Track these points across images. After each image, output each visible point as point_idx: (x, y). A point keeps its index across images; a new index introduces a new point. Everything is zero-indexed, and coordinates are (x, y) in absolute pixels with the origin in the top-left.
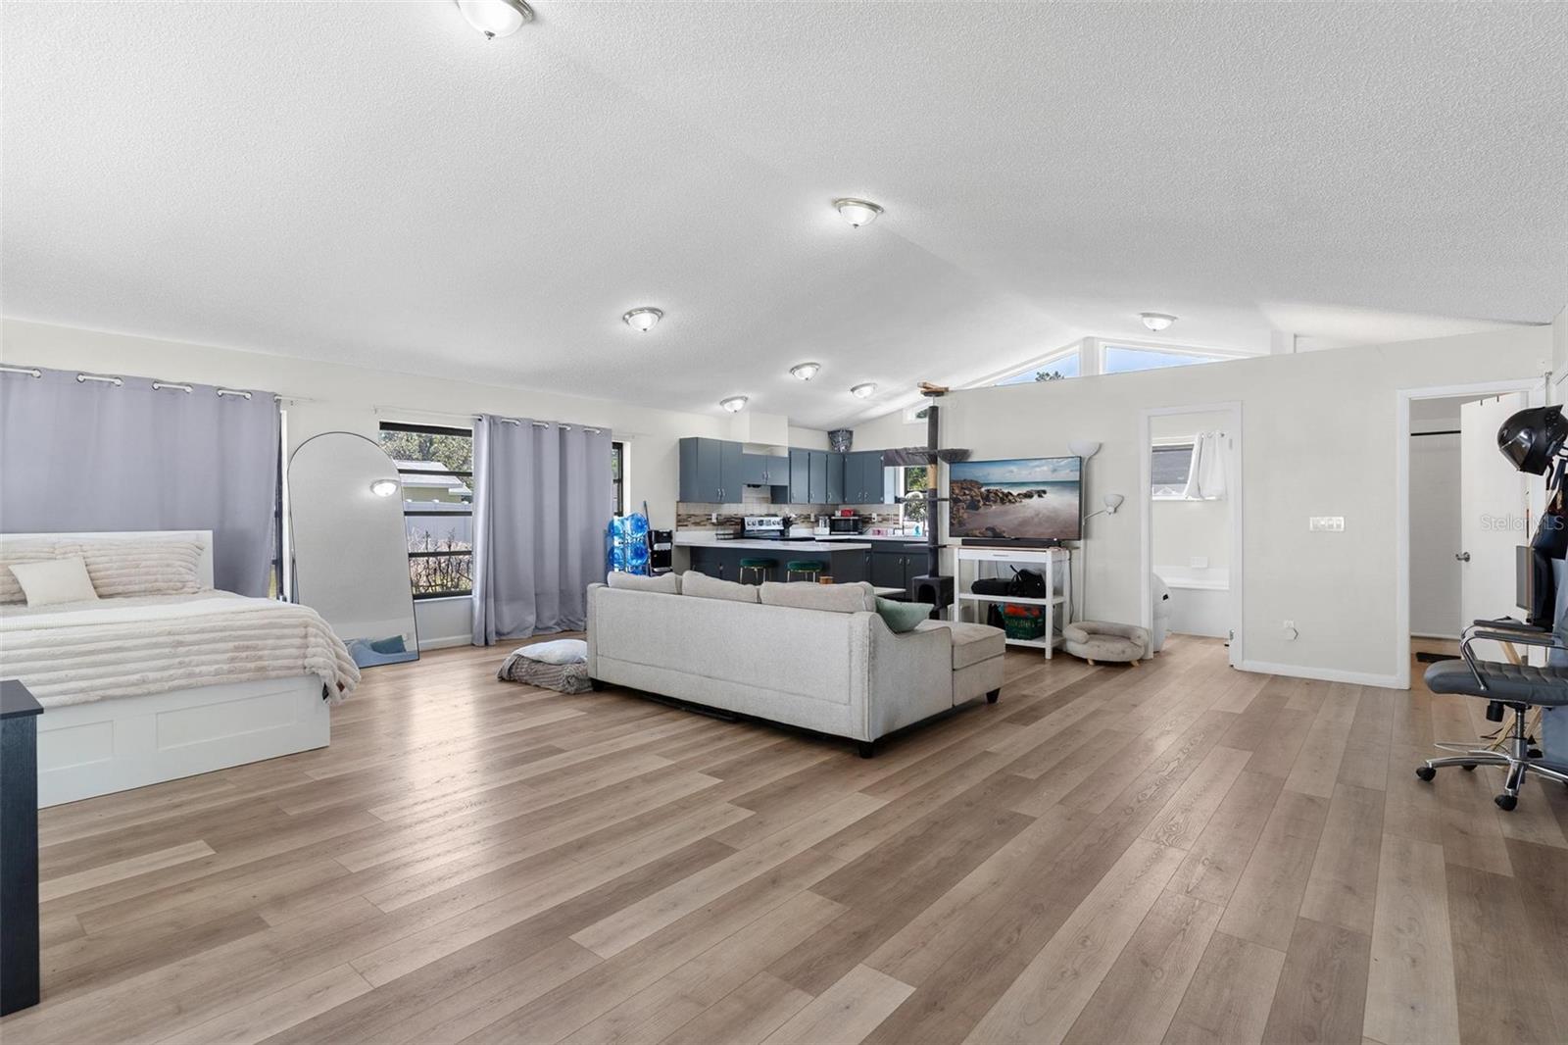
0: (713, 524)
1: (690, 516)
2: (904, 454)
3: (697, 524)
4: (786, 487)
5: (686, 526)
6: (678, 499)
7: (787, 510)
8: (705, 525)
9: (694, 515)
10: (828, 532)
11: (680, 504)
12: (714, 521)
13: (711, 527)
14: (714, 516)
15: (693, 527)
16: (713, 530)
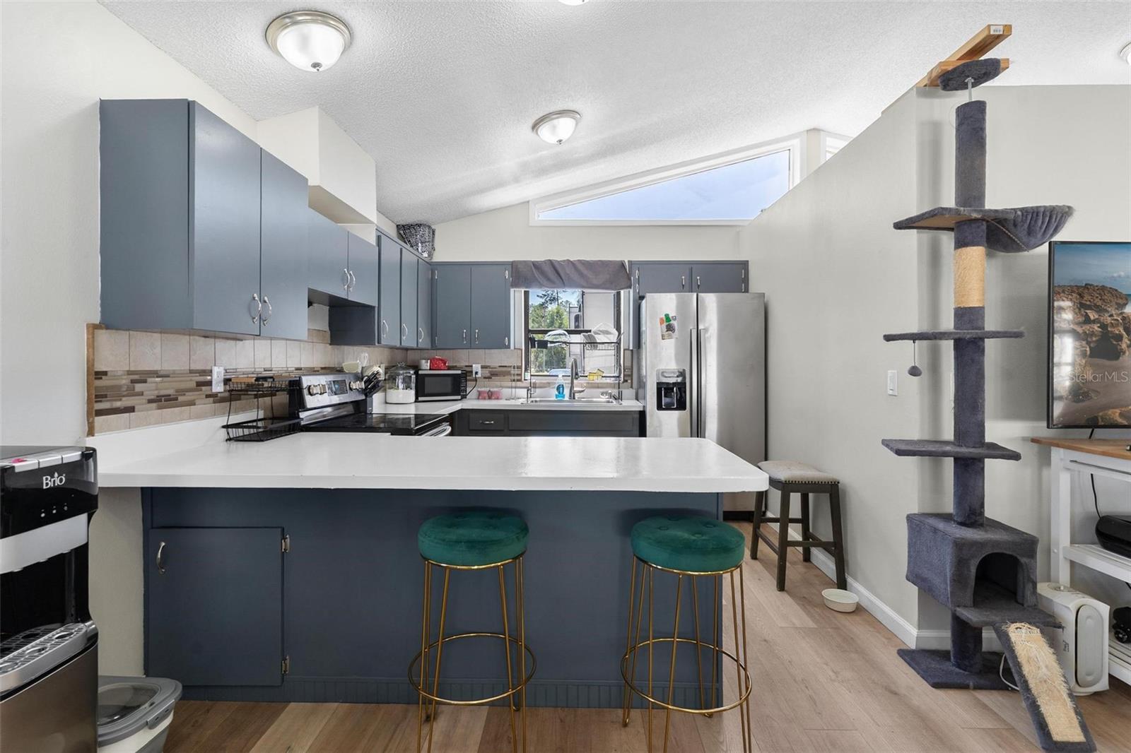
0: (214, 396)
1: (141, 377)
2: (548, 270)
3: (165, 401)
4: (373, 308)
5: (131, 409)
6: (97, 319)
7: (364, 359)
8: (192, 403)
9: (156, 374)
10: (413, 399)
11: (103, 335)
12: (218, 388)
13: (209, 405)
14: (218, 374)
15: (155, 413)
16: (214, 414)
